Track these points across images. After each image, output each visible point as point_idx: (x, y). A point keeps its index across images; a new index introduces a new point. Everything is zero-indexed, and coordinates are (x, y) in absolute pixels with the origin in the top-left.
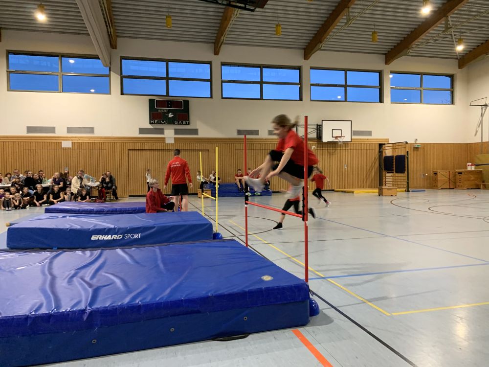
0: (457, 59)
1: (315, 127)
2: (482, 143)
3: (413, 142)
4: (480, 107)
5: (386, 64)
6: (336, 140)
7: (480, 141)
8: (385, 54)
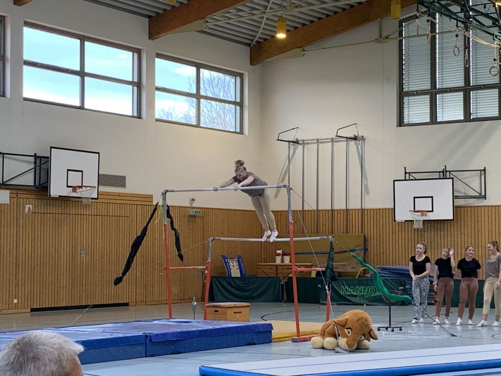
0: (249, 45)
1: (32, 159)
3: (188, 205)
4: (287, 143)
5: (149, 38)
8: (149, 17)
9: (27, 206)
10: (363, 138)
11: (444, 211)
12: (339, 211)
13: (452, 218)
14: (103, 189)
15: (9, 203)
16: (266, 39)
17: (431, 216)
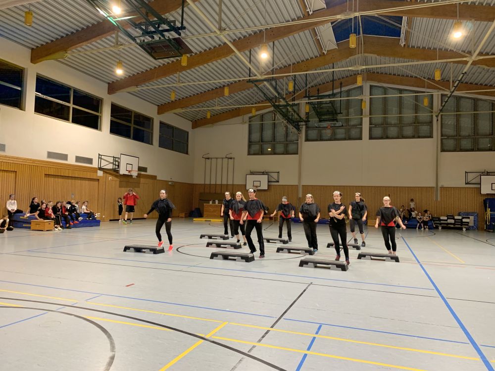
0: (192, 121)
1: (111, 160)
2: (205, 185)
5: (158, 114)
6: (129, 174)
7: (203, 183)
8: (158, 106)
9: (110, 178)
10: (234, 158)
11: (264, 186)
12: (224, 185)
13: (267, 189)
14: (140, 172)
15: (102, 175)
16: (198, 120)
17: (259, 188)
